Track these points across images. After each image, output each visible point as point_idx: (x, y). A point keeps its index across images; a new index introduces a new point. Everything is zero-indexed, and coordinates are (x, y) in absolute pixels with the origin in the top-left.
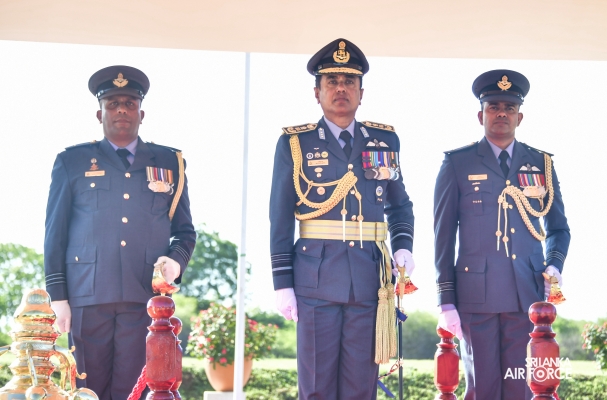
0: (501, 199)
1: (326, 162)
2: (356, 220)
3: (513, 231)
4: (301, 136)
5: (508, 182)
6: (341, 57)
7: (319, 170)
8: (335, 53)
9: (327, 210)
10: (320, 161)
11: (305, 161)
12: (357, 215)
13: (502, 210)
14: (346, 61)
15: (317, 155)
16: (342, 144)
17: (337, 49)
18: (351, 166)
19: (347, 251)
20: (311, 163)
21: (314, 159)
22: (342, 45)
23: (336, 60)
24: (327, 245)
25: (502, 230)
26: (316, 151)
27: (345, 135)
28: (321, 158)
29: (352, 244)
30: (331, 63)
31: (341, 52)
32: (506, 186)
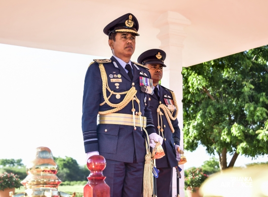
0: (158, 110)
1: (120, 80)
2: (138, 115)
3: (165, 126)
4: (105, 64)
5: (160, 102)
6: (129, 24)
7: (117, 85)
8: (127, 21)
9: (121, 108)
10: (117, 80)
11: (109, 79)
12: (138, 112)
13: (160, 116)
14: (131, 26)
15: (115, 76)
16: (127, 72)
17: (128, 19)
18: (133, 84)
19: (132, 133)
20: (113, 80)
21: (114, 78)
22: (130, 17)
23: (127, 25)
24: (121, 128)
25: (160, 125)
26: (115, 74)
27: (128, 67)
28: (117, 78)
29: (135, 128)
30: (123, 26)
31: (130, 21)
32: (160, 104)
